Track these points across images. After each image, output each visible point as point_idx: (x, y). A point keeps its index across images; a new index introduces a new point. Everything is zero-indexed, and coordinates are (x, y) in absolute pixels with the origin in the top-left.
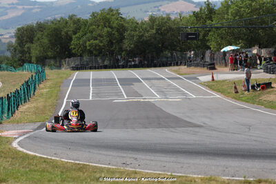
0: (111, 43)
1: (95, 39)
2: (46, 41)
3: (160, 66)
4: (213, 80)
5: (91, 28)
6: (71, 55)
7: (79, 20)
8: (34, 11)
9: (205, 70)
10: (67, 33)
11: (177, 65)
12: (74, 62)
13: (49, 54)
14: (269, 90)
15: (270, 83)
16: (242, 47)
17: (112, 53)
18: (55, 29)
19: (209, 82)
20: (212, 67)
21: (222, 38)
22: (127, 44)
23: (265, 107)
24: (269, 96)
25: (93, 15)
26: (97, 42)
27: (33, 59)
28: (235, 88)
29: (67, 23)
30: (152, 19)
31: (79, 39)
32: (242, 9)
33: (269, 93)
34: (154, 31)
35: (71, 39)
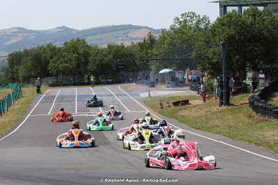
0: (78, 66)
1: (67, 63)
2: (29, 64)
3: (116, 83)
4: (150, 96)
5: (63, 54)
6: (48, 75)
7: (54, 48)
8: (31, 37)
9: (147, 87)
10: (45, 58)
11: (130, 82)
12: (50, 80)
13: (33, 74)
14: (187, 106)
15: (188, 101)
16: (175, 70)
17: (80, 73)
18: (36, 55)
19: (146, 98)
20: (152, 85)
21: (160, 63)
22: (90, 67)
23: (178, 121)
24: (184, 112)
25: (66, 44)
26: (68, 65)
27: (20, 78)
28: (161, 104)
29: (45, 50)
30: (110, 47)
31: (54, 62)
32: (175, 40)
33: (185, 109)
34: (111, 56)
35: (49, 62)
